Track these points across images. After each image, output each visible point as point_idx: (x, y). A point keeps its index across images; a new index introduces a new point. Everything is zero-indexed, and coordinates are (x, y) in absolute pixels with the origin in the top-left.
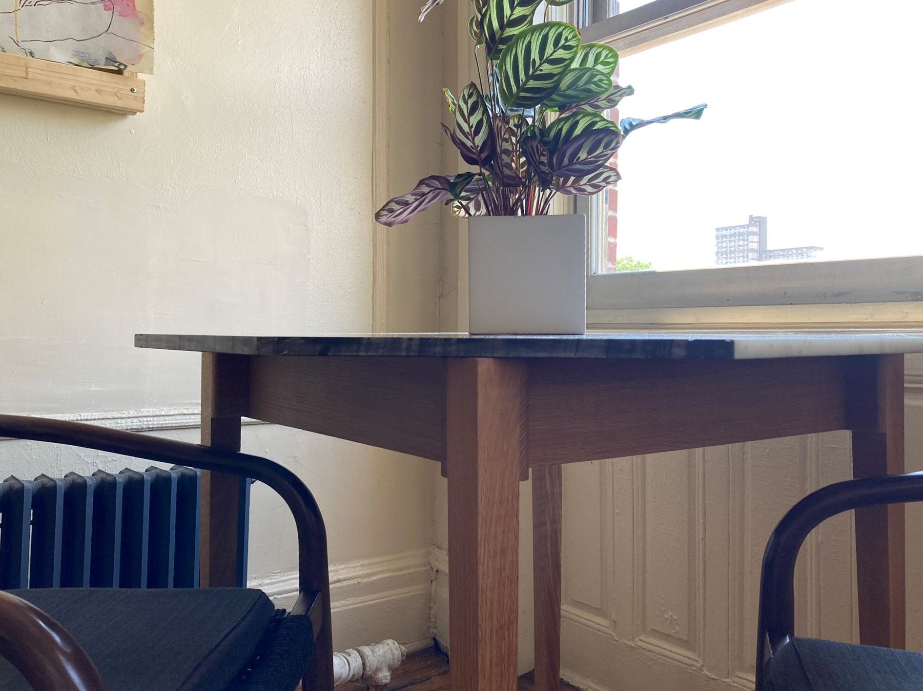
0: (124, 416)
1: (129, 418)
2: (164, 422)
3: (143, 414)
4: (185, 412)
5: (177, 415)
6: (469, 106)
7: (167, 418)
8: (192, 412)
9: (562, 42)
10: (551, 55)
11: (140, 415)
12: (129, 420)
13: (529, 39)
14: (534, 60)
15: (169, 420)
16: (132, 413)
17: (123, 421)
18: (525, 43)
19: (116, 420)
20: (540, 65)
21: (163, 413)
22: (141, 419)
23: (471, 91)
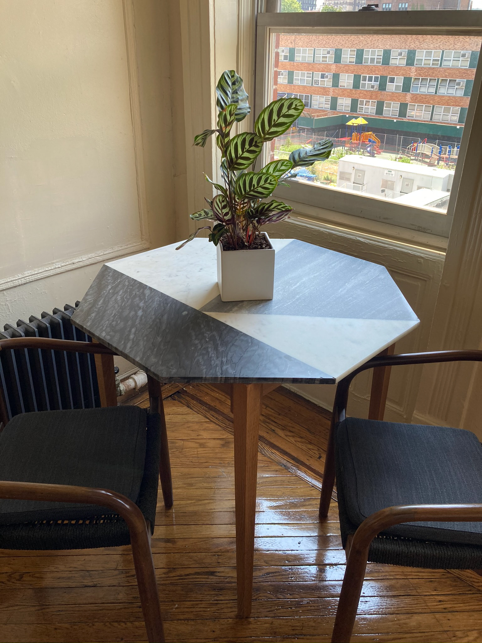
0: (17, 279)
1: (19, 279)
2: (37, 277)
3: (26, 276)
4: (47, 269)
5: (43, 272)
6: (222, 205)
7: (38, 275)
8: (51, 269)
9: (269, 181)
10: (263, 185)
11: (25, 276)
12: (20, 280)
13: (252, 176)
14: (254, 185)
15: (40, 275)
16: (21, 276)
17: (16, 281)
18: (250, 177)
19: (13, 282)
20: (257, 187)
21: (36, 272)
22: (26, 278)
23: (223, 199)
